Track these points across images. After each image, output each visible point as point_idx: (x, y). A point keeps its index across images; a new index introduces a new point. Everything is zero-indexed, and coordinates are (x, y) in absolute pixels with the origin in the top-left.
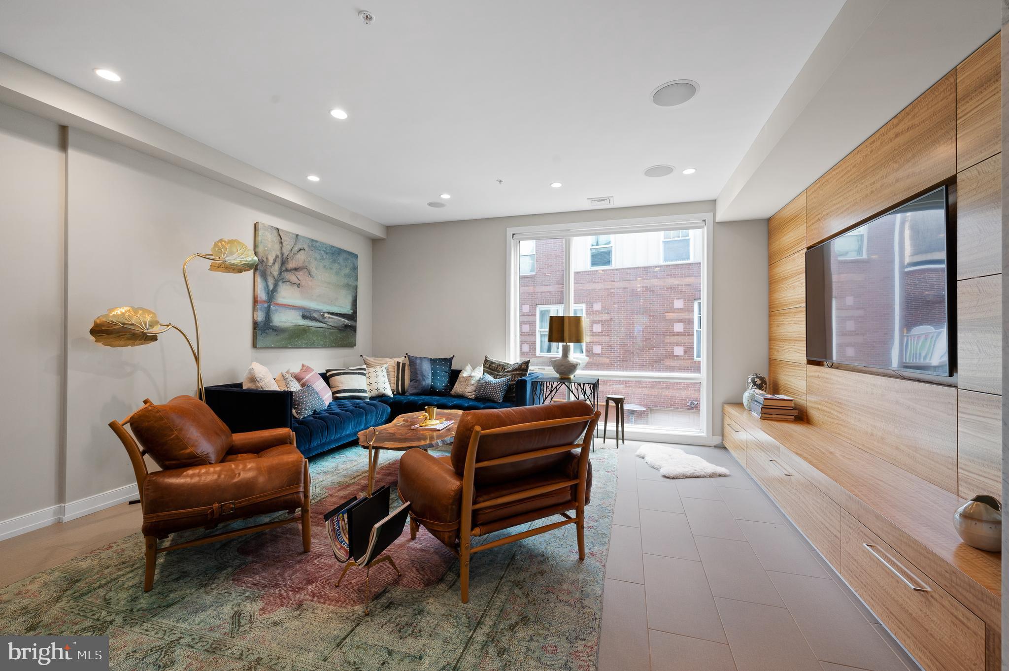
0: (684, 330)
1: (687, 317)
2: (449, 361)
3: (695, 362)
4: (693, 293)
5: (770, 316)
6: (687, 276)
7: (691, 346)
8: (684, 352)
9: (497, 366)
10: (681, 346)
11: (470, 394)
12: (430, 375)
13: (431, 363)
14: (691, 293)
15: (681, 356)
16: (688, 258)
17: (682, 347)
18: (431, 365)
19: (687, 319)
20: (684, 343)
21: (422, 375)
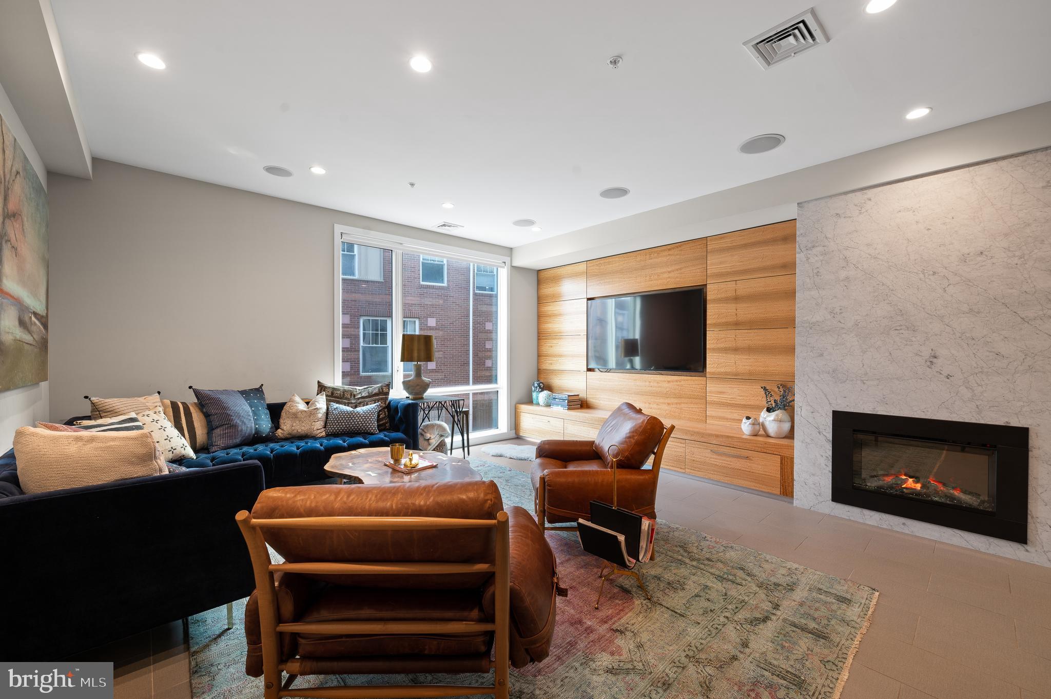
0: (351, 346)
1: (353, 333)
2: (259, 391)
3: (361, 377)
4: (359, 310)
5: (539, 339)
6: (353, 292)
7: (358, 361)
8: (351, 368)
9: (343, 392)
10: (348, 361)
11: (319, 431)
12: (251, 414)
13: (244, 397)
14: (358, 310)
15: (347, 372)
16: (353, 274)
17: (349, 363)
18: (246, 401)
19: (354, 335)
20: (351, 359)
21: (239, 416)
